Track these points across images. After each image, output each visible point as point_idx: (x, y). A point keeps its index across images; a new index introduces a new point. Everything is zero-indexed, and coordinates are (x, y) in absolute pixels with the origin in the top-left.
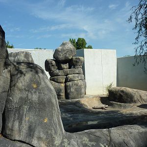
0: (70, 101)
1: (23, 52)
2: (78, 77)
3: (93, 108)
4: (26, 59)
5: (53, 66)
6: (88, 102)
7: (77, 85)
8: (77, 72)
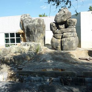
0: (63, 52)
1: (37, 19)
2: (71, 35)
3: (79, 59)
4: (38, 24)
5: (54, 27)
6: (76, 54)
7: (69, 41)
8: (70, 31)
